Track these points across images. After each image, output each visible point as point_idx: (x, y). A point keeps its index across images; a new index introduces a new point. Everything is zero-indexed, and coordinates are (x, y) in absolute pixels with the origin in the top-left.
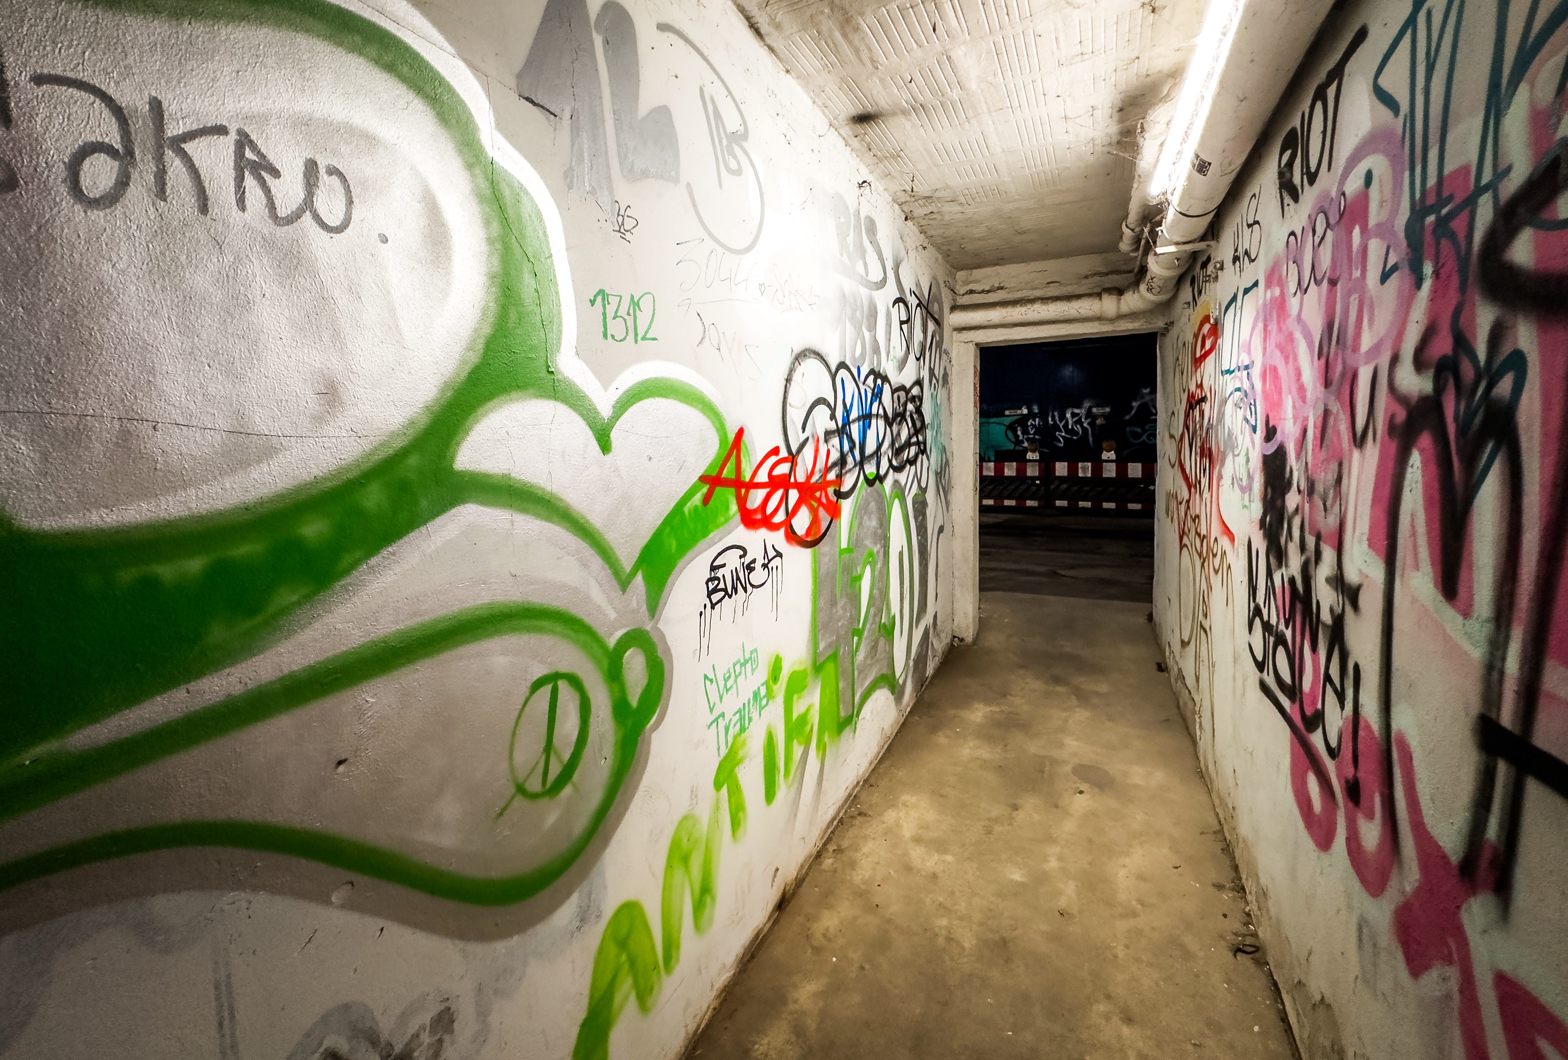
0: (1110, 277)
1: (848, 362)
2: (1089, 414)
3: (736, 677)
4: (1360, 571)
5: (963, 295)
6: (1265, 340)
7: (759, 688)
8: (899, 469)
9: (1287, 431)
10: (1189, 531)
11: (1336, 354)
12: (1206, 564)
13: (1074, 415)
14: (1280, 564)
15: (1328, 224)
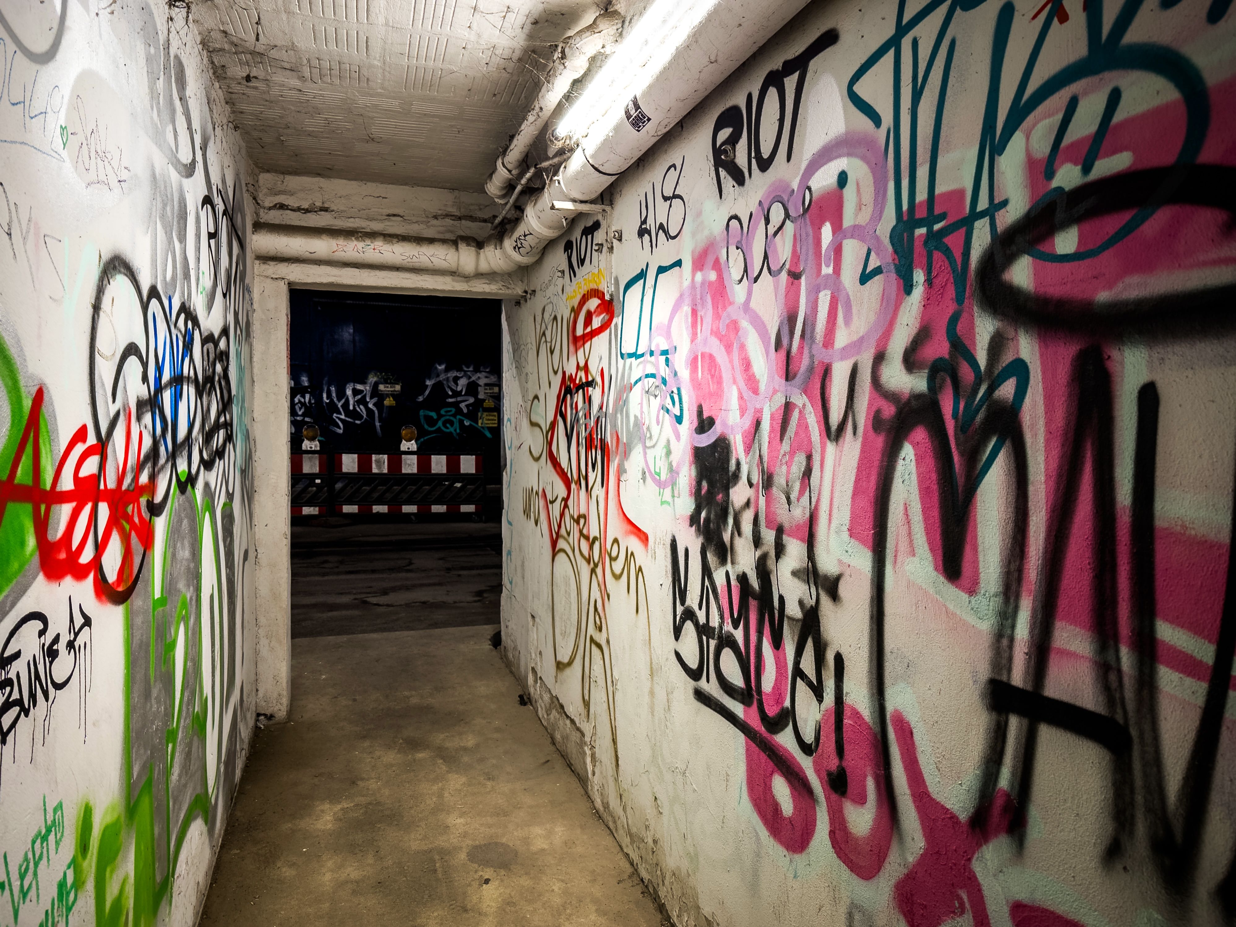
0: (464, 222)
1: (160, 288)
2: (375, 392)
3: (36, 864)
4: (840, 561)
5: (270, 209)
6: (694, 324)
8: (208, 465)
9: (730, 422)
10: (569, 534)
11: (801, 348)
12: (599, 570)
13: (356, 392)
14: (723, 561)
15: (787, 216)
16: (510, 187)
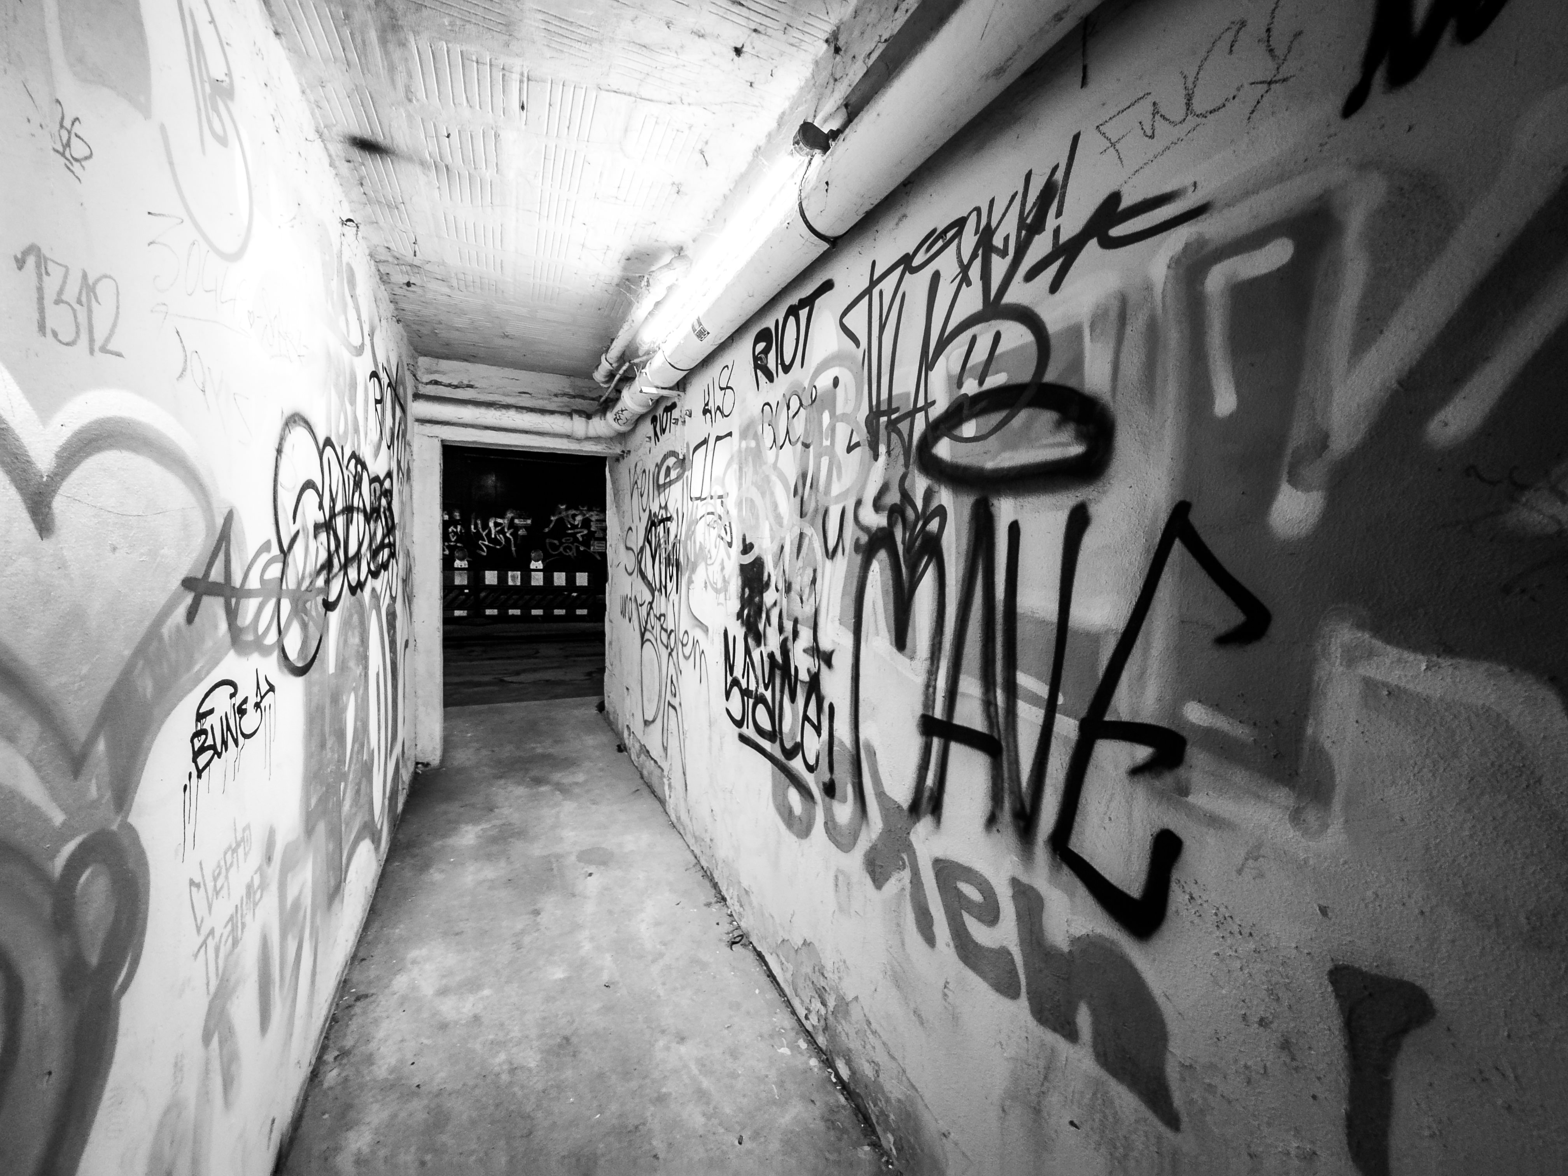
0: (577, 399)
1: (334, 439)
2: (511, 525)
3: (227, 870)
4: (833, 641)
5: (427, 384)
6: (740, 478)
7: (252, 877)
8: (375, 575)
9: (764, 547)
10: (653, 628)
11: (810, 495)
12: (674, 654)
13: (496, 525)
14: (758, 644)
15: (801, 405)
16: (611, 376)
